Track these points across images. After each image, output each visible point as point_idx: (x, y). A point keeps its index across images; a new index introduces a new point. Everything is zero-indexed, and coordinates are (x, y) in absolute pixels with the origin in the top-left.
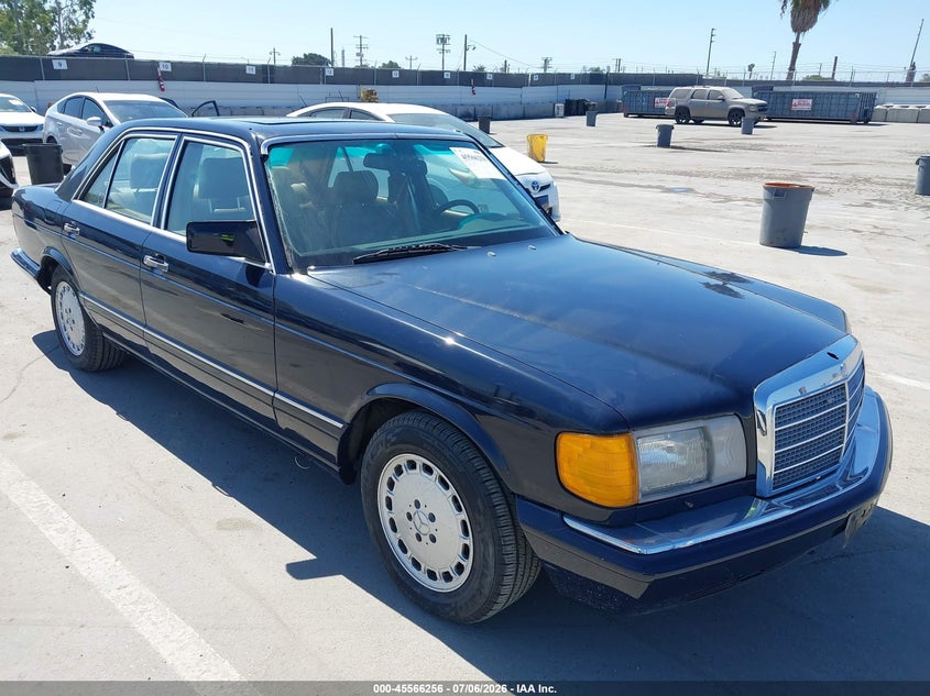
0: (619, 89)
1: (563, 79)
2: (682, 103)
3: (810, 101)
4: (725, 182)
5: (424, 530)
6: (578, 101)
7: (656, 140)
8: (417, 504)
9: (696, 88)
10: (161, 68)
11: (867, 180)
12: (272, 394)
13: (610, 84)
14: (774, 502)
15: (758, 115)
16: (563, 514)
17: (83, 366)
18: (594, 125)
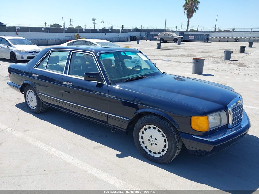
0: (144, 33)
1: (129, 31)
2: (161, 37)
3: (193, 36)
4: (177, 58)
5: (153, 142)
6: (134, 37)
7: (157, 47)
8: (151, 137)
9: (165, 33)
10: (17, 29)
11: (212, 57)
12: (107, 114)
13: (142, 32)
14: (232, 129)
15: (181, 40)
16: (192, 135)
17: (36, 112)
18: (139, 43)
